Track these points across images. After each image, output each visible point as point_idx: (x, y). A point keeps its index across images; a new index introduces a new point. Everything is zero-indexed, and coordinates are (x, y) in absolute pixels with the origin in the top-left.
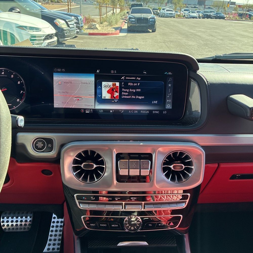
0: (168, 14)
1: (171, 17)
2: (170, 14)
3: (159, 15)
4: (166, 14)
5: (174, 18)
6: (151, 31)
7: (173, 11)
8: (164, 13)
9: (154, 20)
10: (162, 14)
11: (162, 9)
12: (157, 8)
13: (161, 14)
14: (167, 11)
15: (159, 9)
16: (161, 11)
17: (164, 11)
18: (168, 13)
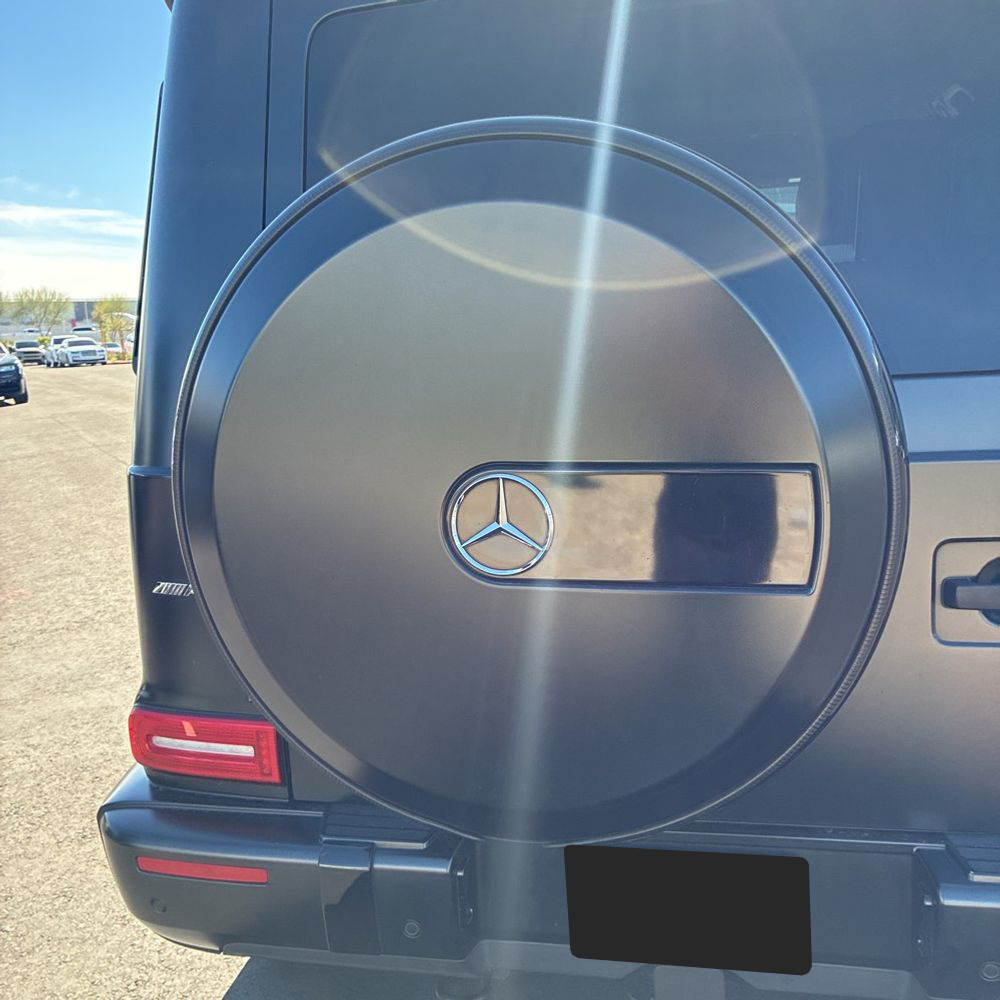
0: (80, 355)
1: (93, 363)
2: (85, 353)
3: (45, 362)
4: (69, 354)
5: (104, 363)
6: (11, 401)
7: (93, 344)
8: (62, 353)
9: (13, 368)
10: (56, 357)
11: (52, 341)
12: (36, 341)
13: (53, 358)
14: (72, 344)
15: (42, 342)
16: (50, 348)
17: (62, 347)
18: (77, 352)
